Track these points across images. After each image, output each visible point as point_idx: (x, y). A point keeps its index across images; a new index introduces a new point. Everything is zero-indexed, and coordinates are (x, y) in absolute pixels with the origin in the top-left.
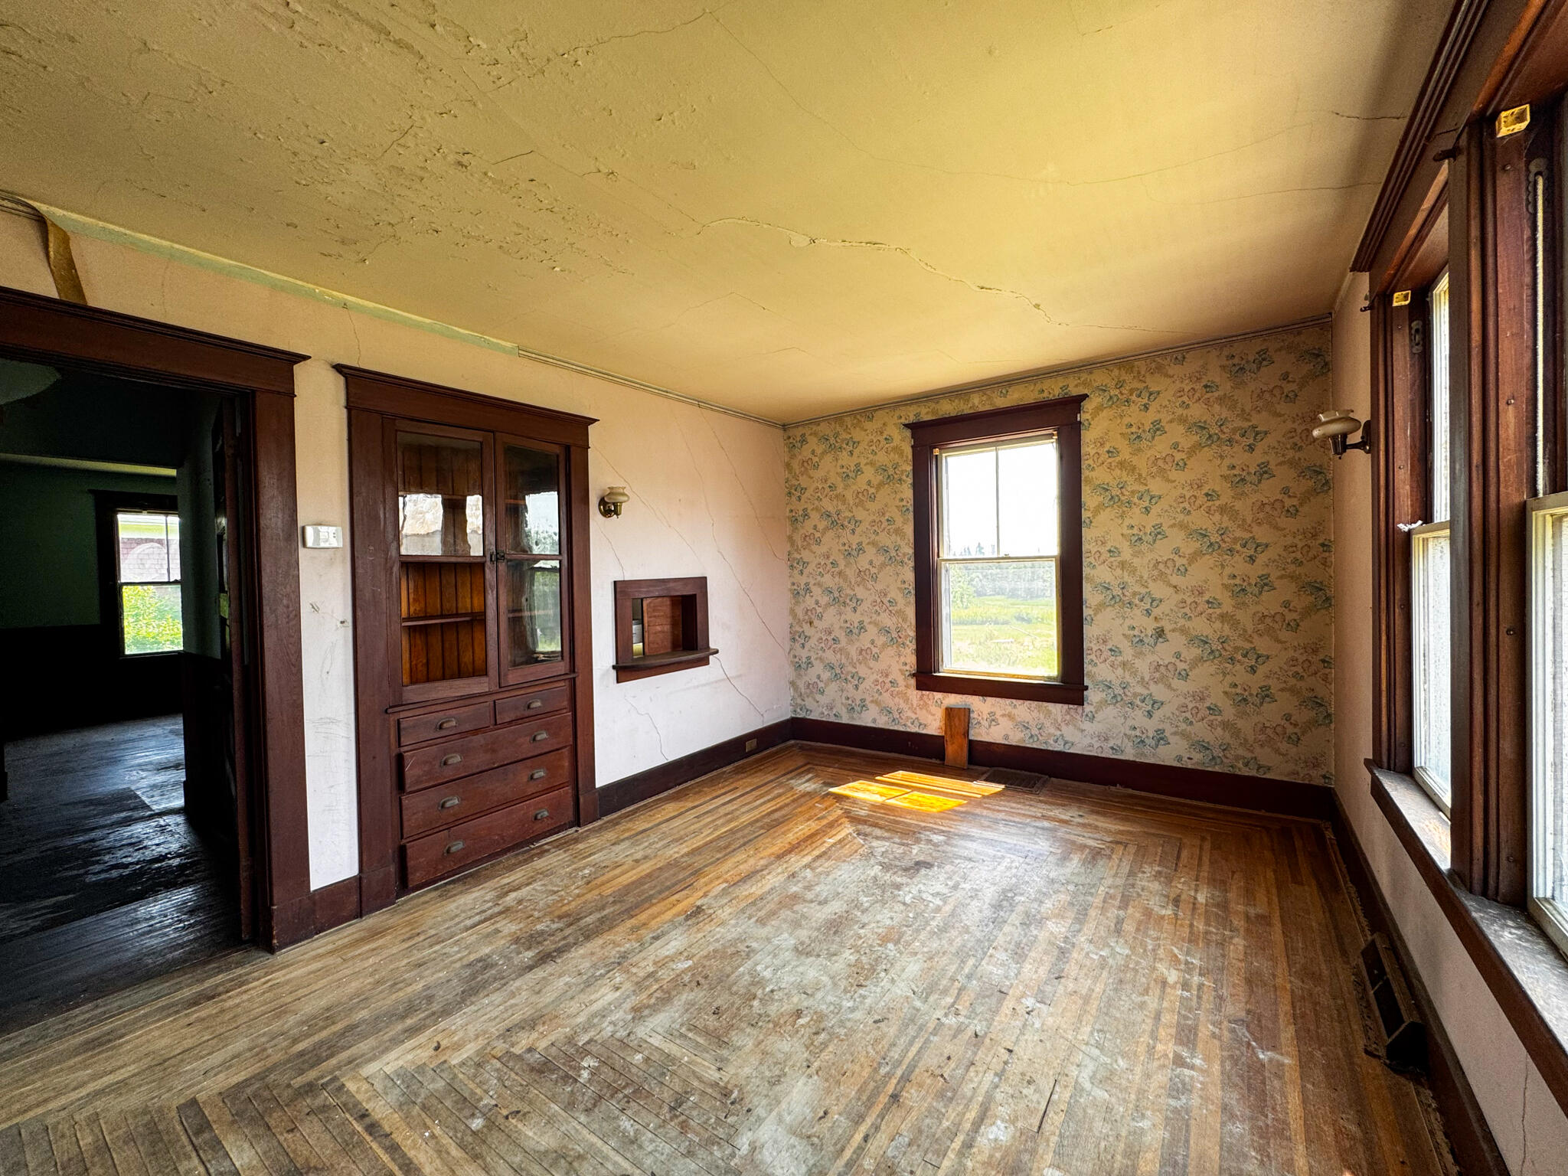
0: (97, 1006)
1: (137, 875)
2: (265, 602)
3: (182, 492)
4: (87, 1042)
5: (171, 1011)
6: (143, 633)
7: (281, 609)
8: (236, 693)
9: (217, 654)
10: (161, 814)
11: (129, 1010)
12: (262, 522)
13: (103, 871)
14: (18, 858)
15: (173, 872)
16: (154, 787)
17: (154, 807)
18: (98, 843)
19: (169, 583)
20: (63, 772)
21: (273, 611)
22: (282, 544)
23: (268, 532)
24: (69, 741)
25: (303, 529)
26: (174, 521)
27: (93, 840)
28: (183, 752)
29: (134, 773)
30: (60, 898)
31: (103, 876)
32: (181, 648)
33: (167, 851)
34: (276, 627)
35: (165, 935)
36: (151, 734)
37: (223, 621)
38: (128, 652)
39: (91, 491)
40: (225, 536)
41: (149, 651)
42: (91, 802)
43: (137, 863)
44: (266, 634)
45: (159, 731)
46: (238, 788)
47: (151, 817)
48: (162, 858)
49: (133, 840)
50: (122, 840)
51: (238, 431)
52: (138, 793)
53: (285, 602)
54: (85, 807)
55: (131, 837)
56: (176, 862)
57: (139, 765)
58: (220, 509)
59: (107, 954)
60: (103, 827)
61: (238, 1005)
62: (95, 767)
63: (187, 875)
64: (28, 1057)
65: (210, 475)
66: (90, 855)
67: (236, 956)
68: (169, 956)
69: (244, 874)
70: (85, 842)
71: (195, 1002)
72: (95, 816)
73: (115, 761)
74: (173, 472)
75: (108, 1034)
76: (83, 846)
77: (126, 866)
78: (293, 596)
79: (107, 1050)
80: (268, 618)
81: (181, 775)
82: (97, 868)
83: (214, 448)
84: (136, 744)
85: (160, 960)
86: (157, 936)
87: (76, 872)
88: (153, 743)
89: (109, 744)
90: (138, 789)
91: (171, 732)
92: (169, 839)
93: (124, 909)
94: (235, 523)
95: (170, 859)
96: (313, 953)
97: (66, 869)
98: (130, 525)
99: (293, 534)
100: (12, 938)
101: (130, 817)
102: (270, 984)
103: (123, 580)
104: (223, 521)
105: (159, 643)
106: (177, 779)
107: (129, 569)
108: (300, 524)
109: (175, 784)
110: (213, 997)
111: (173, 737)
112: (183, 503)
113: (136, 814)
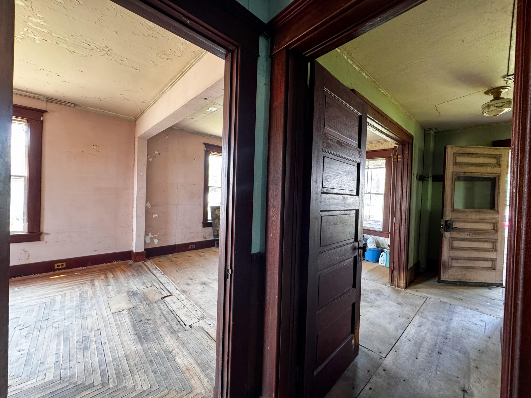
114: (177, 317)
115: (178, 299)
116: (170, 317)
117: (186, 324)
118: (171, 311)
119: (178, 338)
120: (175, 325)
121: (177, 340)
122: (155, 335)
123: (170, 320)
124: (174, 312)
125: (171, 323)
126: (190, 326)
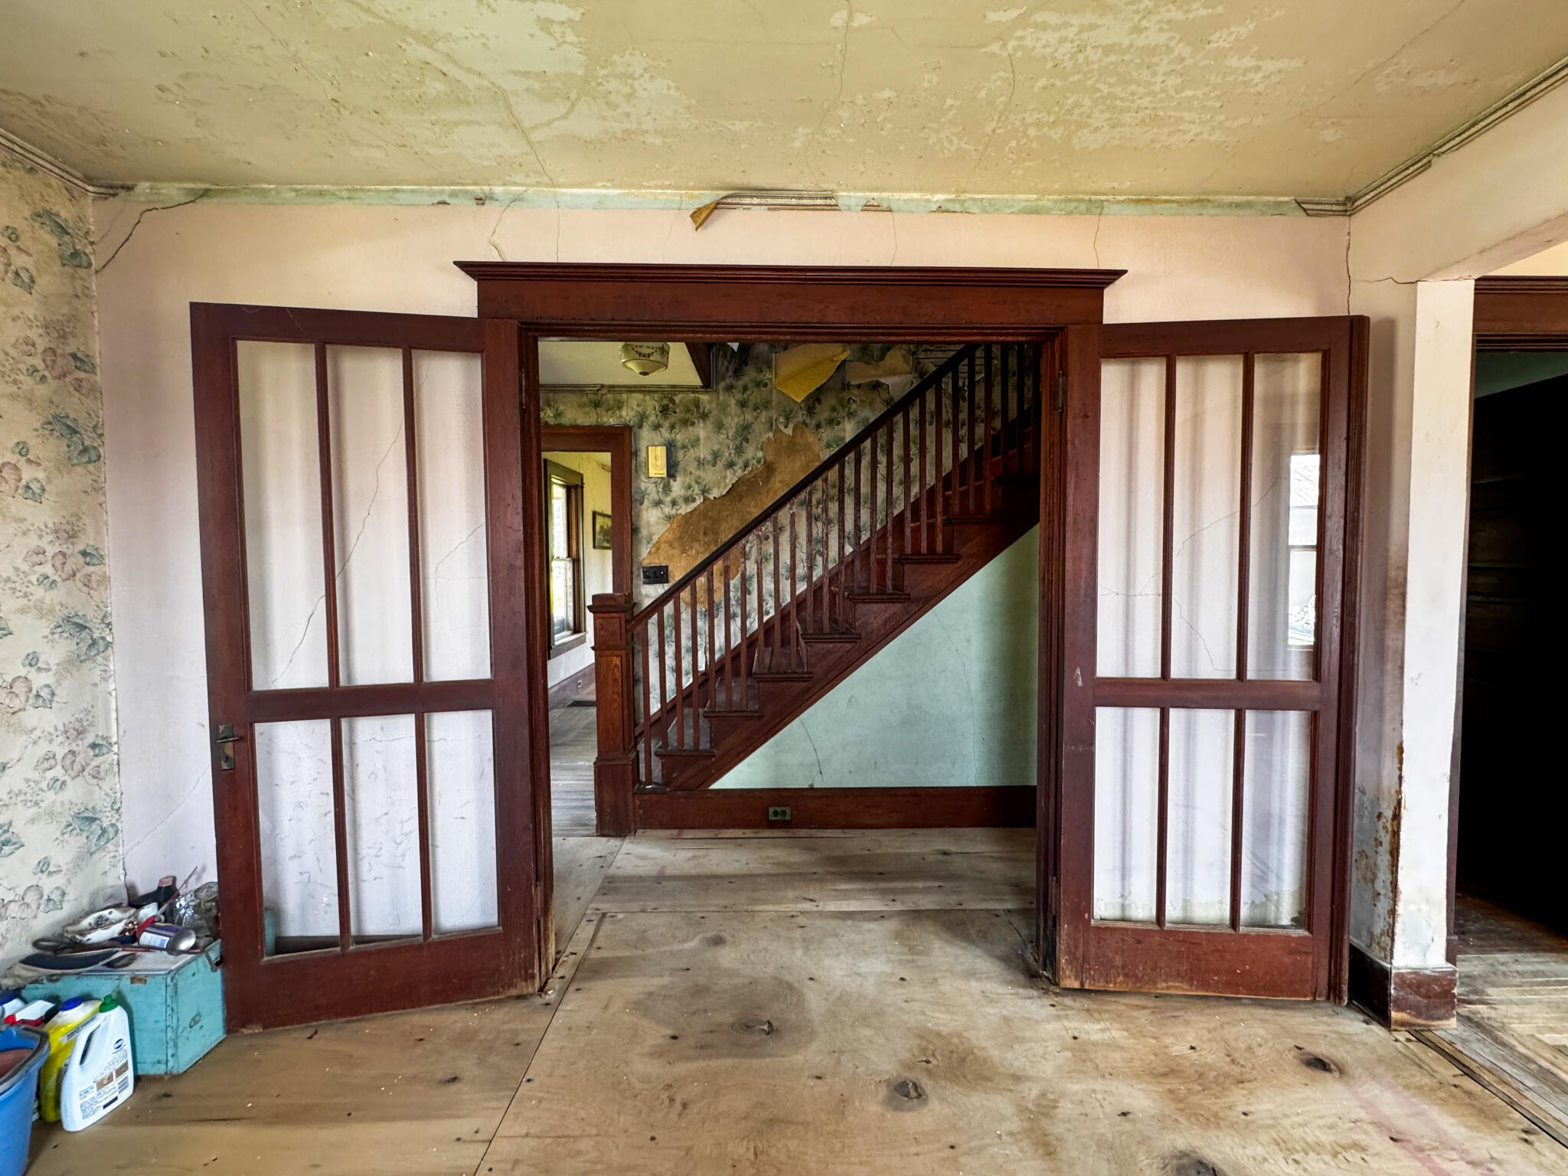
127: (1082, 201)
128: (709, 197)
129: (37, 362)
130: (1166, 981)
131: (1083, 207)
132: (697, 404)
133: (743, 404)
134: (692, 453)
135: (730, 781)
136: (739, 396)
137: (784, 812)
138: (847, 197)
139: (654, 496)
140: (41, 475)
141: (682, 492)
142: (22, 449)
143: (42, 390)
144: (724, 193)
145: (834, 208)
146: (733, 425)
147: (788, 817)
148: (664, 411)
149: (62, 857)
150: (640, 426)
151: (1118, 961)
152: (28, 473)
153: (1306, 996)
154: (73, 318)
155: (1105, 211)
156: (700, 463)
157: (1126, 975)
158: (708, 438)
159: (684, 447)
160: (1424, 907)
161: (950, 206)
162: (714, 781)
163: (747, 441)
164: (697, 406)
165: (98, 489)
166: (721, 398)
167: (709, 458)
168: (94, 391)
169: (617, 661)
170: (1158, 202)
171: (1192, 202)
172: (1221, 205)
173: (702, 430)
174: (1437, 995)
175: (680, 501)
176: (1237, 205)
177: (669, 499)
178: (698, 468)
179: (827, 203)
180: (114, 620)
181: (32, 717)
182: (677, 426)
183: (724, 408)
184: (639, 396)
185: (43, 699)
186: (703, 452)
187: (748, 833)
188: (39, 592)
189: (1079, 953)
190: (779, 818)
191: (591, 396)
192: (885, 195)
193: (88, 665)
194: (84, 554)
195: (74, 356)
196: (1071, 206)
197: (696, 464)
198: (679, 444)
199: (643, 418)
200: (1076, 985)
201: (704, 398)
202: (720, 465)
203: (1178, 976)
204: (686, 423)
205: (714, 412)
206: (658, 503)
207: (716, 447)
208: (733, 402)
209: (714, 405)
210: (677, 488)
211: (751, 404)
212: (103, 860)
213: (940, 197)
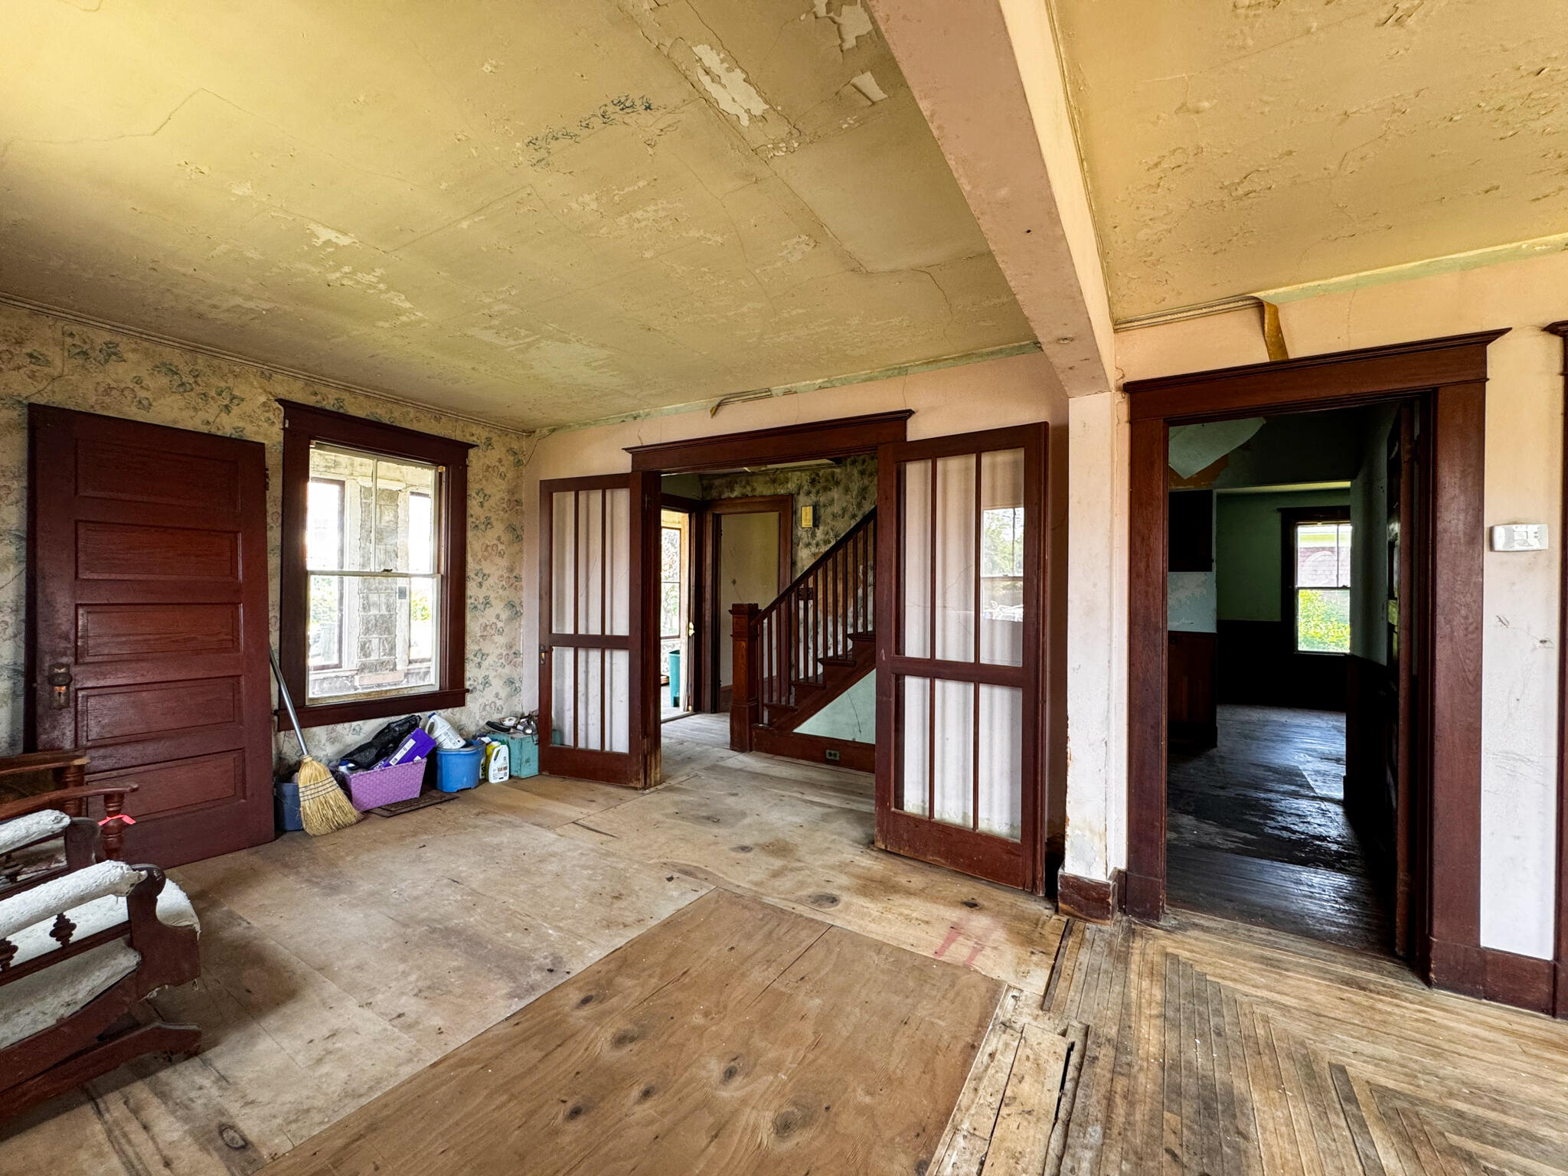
0: (1270, 934)
1: (1301, 844)
2: (1438, 611)
3: (1355, 503)
4: (1262, 957)
5: (1328, 976)
6: (1312, 632)
7: (1458, 620)
8: (1402, 702)
9: (1383, 660)
10: (1323, 799)
11: (1293, 952)
12: (1440, 526)
13: (1275, 828)
14: (1221, 793)
15: (1331, 855)
16: (1318, 772)
17: (1317, 791)
18: (1273, 804)
19: (1337, 588)
20: (1252, 739)
21: (1449, 622)
22: (1463, 549)
23: (1447, 537)
24: (1256, 715)
25: (1491, 530)
26: (1346, 530)
27: (1270, 800)
28: (1344, 749)
29: (1302, 755)
30: (1248, 836)
31: (1276, 832)
32: (1348, 651)
33: (1327, 834)
34: (1451, 640)
35: (1323, 907)
36: (1317, 724)
37: (1391, 627)
38: (1300, 649)
39: (1279, 510)
40: (1398, 542)
41: (1316, 650)
42: (1269, 769)
43: (1303, 833)
44: (1439, 646)
45: (1323, 724)
46: (1399, 801)
47: (1314, 798)
48: (1323, 838)
49: (1300, 813)
50: (1291, 809)
51: (1417, 432)
52: (1305, 773)
53: (1463, 612)
54: (1265, 771)
55: (1297, 809)
56: (1334, 847)
57: (1306, 750)
58: (1392, 514)
59: (1275, 896)
60: (1277, 792)
61: (1389, 1013)
62: (1273, 741)
63: (1343, 864)
64: (1226, 941)
65: (1384, 482)
66: (1269, 811)
67: (1389, 965)
68: (1327, 928)
69: (1401, 888)
70: (1265, 799)
71: (1349, 982)
72: (1272, 781)
73: (1286, 740)
74: (1347, 484)
75: (1277, 961)
76: (1263, 802)
77: (1294, 832)
78: (1475, 607)
79: (1276, 973)
80: (1442, 628)
81: (1342, 770)
82: (1273, 824)
83: (1389, 455)
84: (1304, 730)
85: (1318, 927)
86: (1315, 904)
87: (1257, 820)
88: (1317, 733)
89: (1284, 725)
90: (1305, 770)
91: (1334, 727)
92: (1329, 824)
93: (1291, 867)
94: (1409, 530)
95: (1329, 842)
96: (1480, 1017)
97: (1252, 815)
98: (1309, 536)
99: (1478, 535)
100: (1216, 848)
101: (1298, 791)
102: (1423, 1015)
103: (1299, 584)
104: (1396, 527)
105: (1325, 643)
106: (1338, 772)
107: (1305, 575)
108: (1487, 525)
109: (1336, 776)
110: (1364, 989)
111: (1335, 732)
112: (1356, 512)
113: (1303, 791)
114: (1069, 1085)
115: (982, 1163)
116: (1094, 1099)
117: (1065, 1048)
118: (1067, 1124)
119: (1124, 1027)
120: (1100, 1063)
121: (1130, 1027)
122: (1178, 1081)
123: (1103, 1090)
124: (1062, 1114)
125: (1109, 1076)
126: (1064, 1034)
127: (896, 368)
128: (717, 400)
129: (505, 505)
130: (932, 856)
131: (896, 372)
132: (833, 475)
133: (862, 473)
134: (829, 510)
135: (805, 728)
136: (860, 468)
137: (835, 755)
138: (777, 389)
139: (806, 540)
140: (504, 548)
141: (822, 537)
142: (499, 539)
143: (507, 515)
144: (723, 398)
145: (770, 396)
146: (856, 488)
147: (838, 758)
148: (813, 482)
149: (503, 694)
150: (798, 494)
151: (905, 837)
152: (501, 547)
153: (1018, 886)
154: (516, 486)
155: (909, 372)
156: (834, 516)
157: (910, 846)
158: (839, 499)
159: (825, 506)
160: (1087, 833)
161: (825, 385)
162: (796, 727)
163: (864, 498)
164: (833, 477)
165: (521, 551)
166: (848, 470)
167: (840, 512)
168: (523, 513)
169: (744, 644)
170: (940, 361)
171: (961, 357)
172: (981, 355)
173: (835, 493)
174: (1095, 900)
175: (821, 543)
176: (992, 353)
177: (814, 542)
178: (833, 520)
179: (767, 394)
180: (524, 604)
181: (497, 638)
182: (821, 492)
183: (850, 477)
184: (798, 473)
185: (500, 632)
186: (836, 509)
187: (812, 763)
188: (501, 591)
189: (885, 828)
190: (832, 758)
191: (771, 476)
192: (793, 385)
193: (514, 621)
194: (516, 577)
195: (516, 501)
196: (889, 373)
197: (831, 517)
198: (822, 504)
199: (800, 488)
200: (883, 847)
201: (838, 470)
202: (847, 517)
203: (939, 854)
204: (826, 489)
205: (844, 481)
206: (808, 545)
207: (844, 505)
208: (855, 472)
209: (843, 475)
210: (820, 534)
211: (867, 473)
212: (516, 700)
213: (820, 381)
